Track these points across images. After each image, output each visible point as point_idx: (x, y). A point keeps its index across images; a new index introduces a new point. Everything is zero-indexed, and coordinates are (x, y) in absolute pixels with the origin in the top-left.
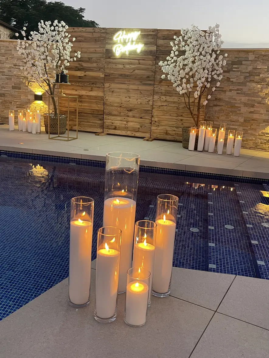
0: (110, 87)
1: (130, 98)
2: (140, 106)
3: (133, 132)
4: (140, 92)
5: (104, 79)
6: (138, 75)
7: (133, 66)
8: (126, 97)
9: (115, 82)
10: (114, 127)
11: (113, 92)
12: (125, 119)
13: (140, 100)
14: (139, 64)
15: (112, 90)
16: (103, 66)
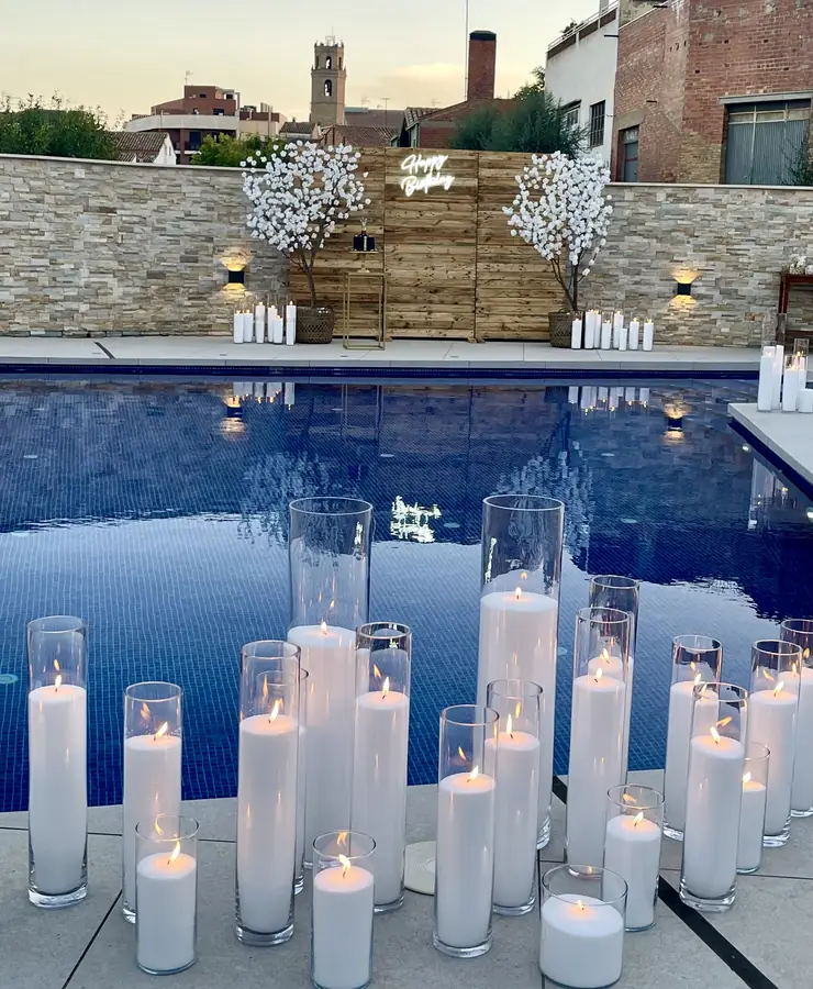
0: (396, 251)
1: (433, 269)
2: (452, 283)
3: (441, 330)
4: (453, 258)
5: (383, 237)
6: (447, 228)
7: (437, 214)
8: (426, 268)
9: (405, 241)
10: (404, 324)
11: (400, 260)
12: (425, 307)
13: (452, 272)
14: (449, 209)
15: (400, 256)
16: (381, 214)
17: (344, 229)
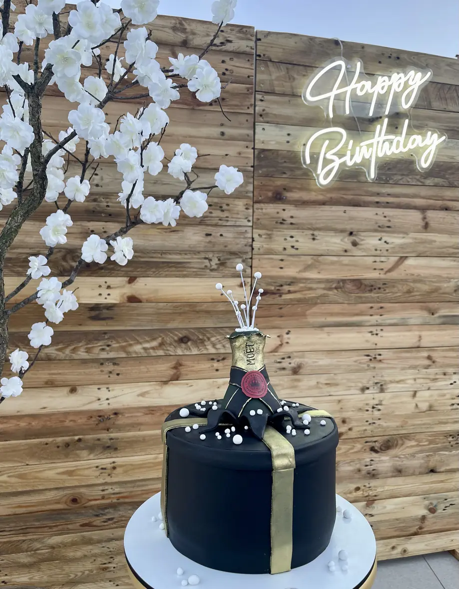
0: (286, 349)
1: (382, 390)
2: (426, 420)
3: (394, 542)
4: (429, 358)
6: (419, 280)
7: (396, 240)
8: (364, 389)
9: (311, 320)
11: (296, 371)
12: (358, 489)
13: (427, 394)
14: (426, 226)
15: (294, 362)
16: (240, 244)
17: (129, 290)
